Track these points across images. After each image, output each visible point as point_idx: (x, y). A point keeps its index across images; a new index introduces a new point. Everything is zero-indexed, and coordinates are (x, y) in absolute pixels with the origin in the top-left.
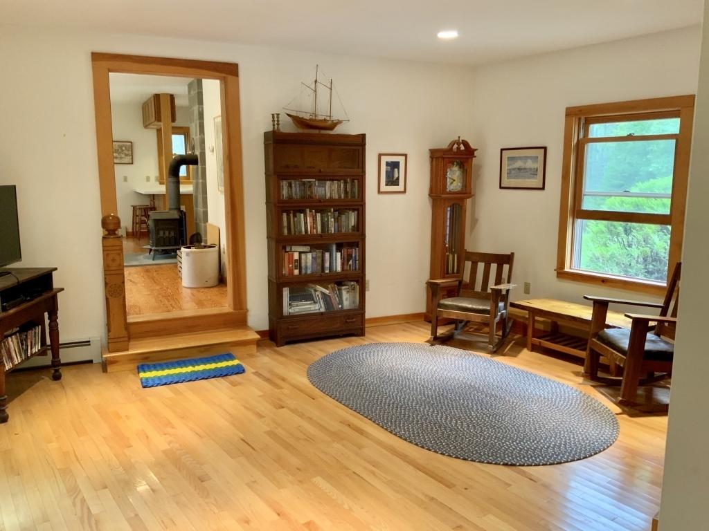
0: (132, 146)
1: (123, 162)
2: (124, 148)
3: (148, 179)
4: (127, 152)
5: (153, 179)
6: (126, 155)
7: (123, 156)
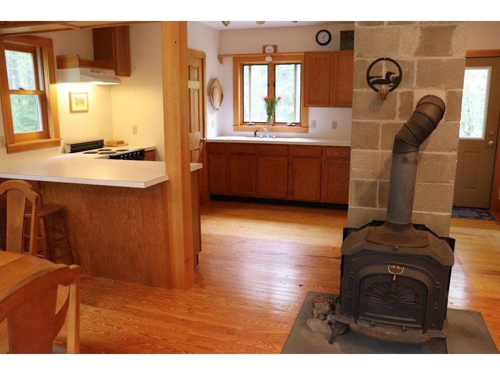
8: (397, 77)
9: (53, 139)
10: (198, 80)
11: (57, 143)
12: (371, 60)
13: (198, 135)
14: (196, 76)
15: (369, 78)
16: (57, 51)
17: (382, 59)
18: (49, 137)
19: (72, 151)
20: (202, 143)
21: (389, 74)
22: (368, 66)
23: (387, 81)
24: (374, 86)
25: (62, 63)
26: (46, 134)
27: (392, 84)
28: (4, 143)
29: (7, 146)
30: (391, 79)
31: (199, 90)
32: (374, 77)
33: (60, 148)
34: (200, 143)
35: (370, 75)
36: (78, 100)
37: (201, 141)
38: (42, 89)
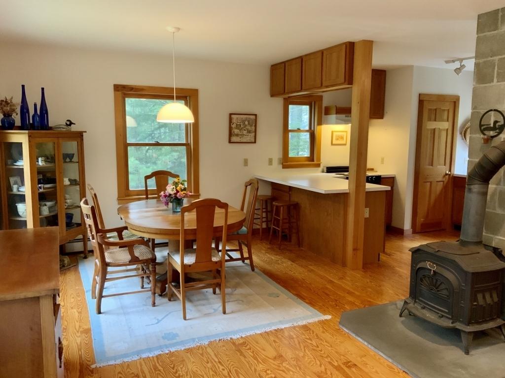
0: (256, 120)
1: (244, 140)
2: (246, 123)
3: (270, 162)
4: (249, 127)
5: (275, 162)
6: (249, 132)
7: (245, 132)
8: (502, 125)
9: (315, 162)
10: (448, 121)
11: (318, 165)
12: (483, 112)
13: (443, 169)
14: (445, 117)
15: (481, 126)
16: (325, 103)
17: (491, 110)
18: (313, 161)
19: (328, 172)
20: (447, 176)
21: (496, 122)
22: (481, 116)
23: (494, 129)
24: (484, 132)
25: (327, 111)
26: (311, 158)
27: (497, 131)
28: (282, 162)
29: (282, 164)
30: (497, 126)
31: (447, 130)
32: (484, 125)
33: (320, 169)
34: (444, 176)
35: (482, 123)
36: (339, 136)
37: (446, 174)
38: (312, 129)
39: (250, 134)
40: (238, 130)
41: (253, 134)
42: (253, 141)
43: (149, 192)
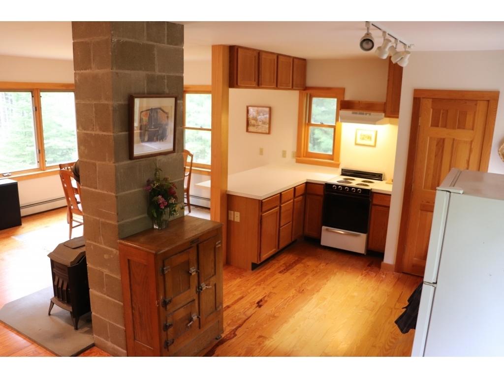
0: (270, 112)
1: (260, 131)
3: (284, 154)
5: (289, 155)
6: (264, 123)
7: (260, 123)
11: (337, 166)
28: (295, 156)
31: (471, 142)
36: (364, 136)
39: (264, 126)
40: (254, 121)
41: (267, 126)
42: (268, 132)
43: (193, 165)
